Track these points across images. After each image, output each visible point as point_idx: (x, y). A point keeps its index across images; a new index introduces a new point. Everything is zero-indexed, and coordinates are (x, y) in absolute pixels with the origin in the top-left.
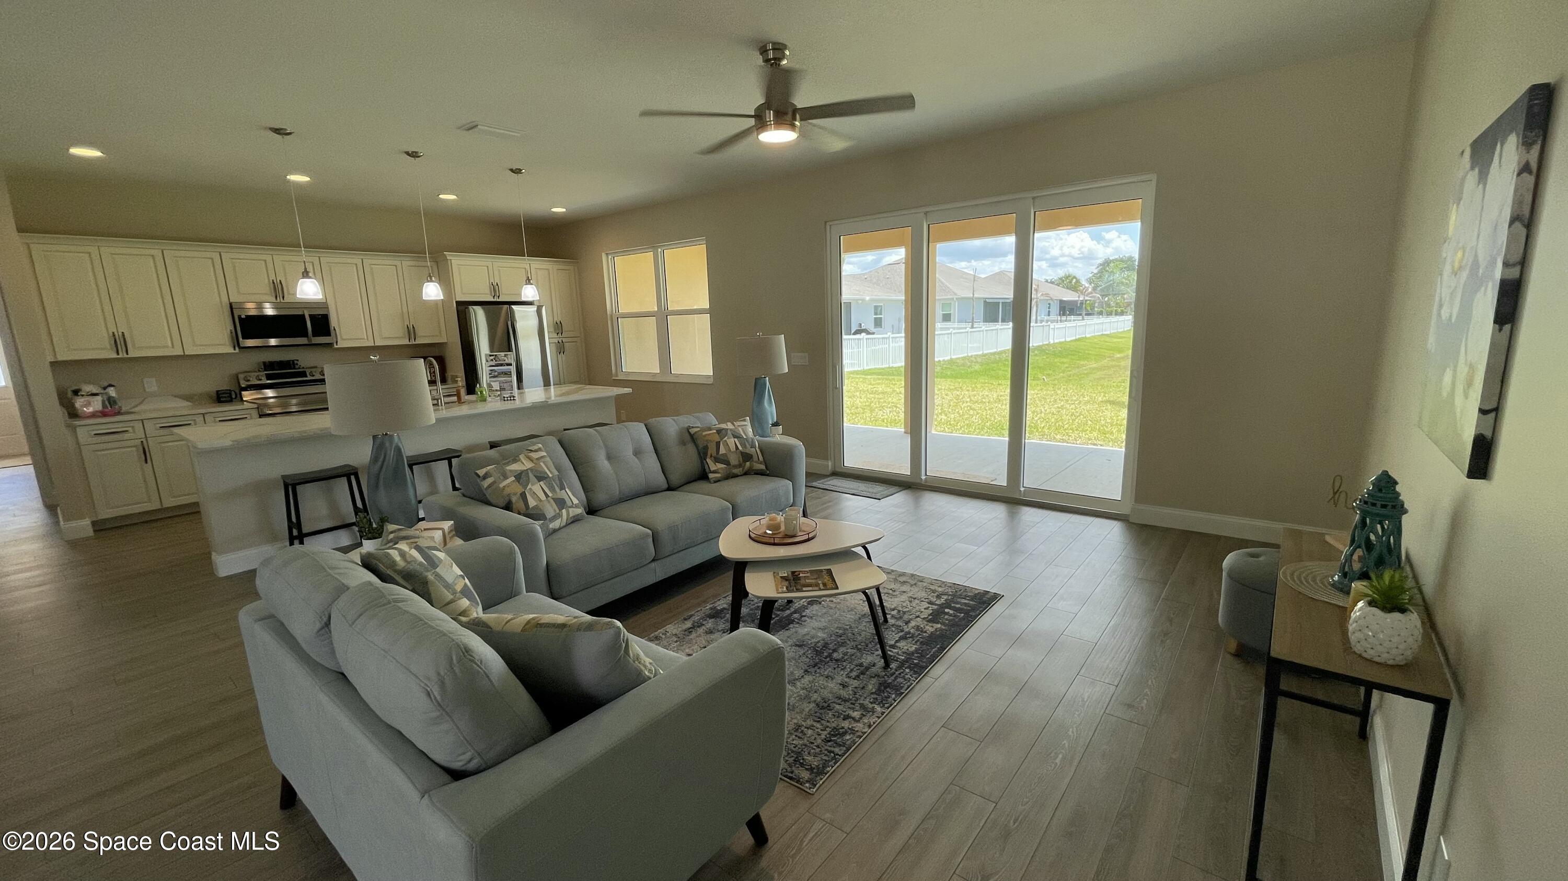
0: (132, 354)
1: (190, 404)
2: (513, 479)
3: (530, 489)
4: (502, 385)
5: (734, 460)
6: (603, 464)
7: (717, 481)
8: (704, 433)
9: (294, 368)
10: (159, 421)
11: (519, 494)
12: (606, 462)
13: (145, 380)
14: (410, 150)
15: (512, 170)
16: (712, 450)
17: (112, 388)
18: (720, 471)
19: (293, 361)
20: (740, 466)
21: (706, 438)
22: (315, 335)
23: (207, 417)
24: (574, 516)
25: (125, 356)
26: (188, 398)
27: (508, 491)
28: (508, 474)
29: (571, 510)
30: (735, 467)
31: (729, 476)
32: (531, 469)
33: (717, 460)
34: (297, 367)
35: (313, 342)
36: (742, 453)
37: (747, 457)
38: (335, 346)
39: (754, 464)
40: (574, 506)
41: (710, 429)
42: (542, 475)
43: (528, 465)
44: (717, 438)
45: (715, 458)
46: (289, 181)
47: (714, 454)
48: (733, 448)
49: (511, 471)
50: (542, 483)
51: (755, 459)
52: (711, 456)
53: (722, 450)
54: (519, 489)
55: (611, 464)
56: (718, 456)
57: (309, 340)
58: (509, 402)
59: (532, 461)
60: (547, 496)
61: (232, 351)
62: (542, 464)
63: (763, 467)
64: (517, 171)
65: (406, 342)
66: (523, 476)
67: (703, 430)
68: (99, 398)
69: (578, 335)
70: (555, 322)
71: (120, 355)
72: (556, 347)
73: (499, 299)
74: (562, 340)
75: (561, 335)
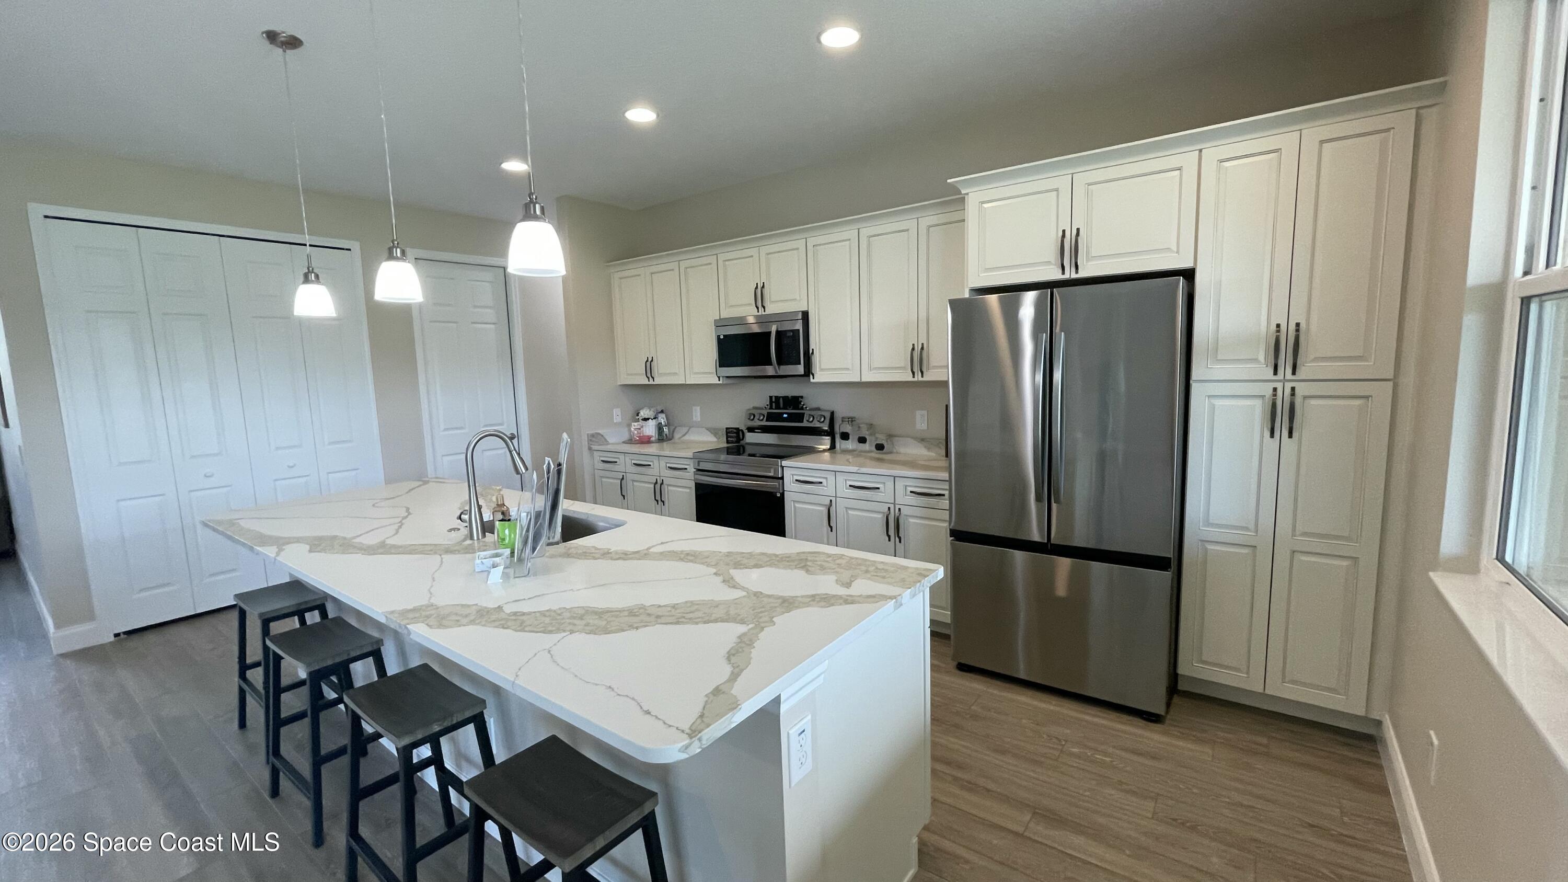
0: (658, 382)
1: (715, 440)
9: (797, 408)
13: (694, 408)
19: (795, 398)
22: (780, 362)
25: (655, 383)
26: (715, 432)
34: (800, 407)
35: (781, 373)
38: (812, 380)
57: (776, 370)
61: (716, 381)
65: (907, 377)
69: (1390, 375)
70: (1274, 327)
71: (651, 382)
72: (1257, 410)
73: (1077, 272)
74: (1293, 389)
75: (1289, 370)
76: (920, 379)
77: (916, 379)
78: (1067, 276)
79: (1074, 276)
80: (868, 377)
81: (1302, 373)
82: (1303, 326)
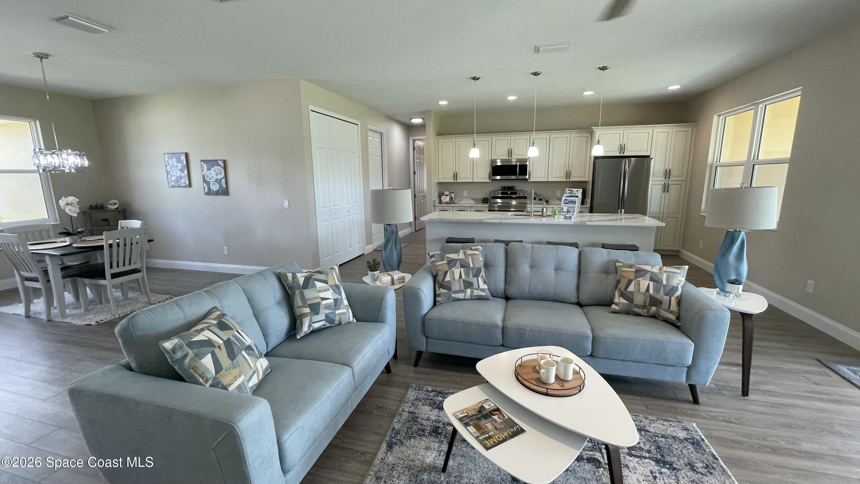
0: (458, 181)
1: (475, 202)
2: (446, 262)
3: (453, 271)
4: (569, 208)
5: (639, 300)
6: (525, 269)
7: (615, 312)
8: (623, 269)
9: (513, 190)
10: (458, 208)
11: (444, 271)
12: (528, 269)
13: (464, 191)
14: (534, 71)
15: (600, 68)
16: (622, 286)
17: (453, 194)
18: (620, 305)
19: (513, 187)
20: (644, 307)
21: (622, 274)
22: (520, 174)
23: (472, 209)
24: (478, 296)
25: (456, 181)
26: (475, 200)
27: (439, 268)
28: (445, 258)
29: (475, 291)
30: (638, 306)
31: (628, 312)
32: (460, 260)
33: (622, 295)
34: (514, 190)
35: (519, 178)
36: (651, 296)
37: (655, 302)
38: (529, 181)
39: (662, 310)
40: (479, 289)
41: (631, 266)
42: (465, 265)
43: (461, 256)
44: (632, 276)
45: (621, 292)
46: (509, 101)
47: (622, 289)
48: (643, 289)
49: (448, 257)
50: (462, 269)
51: (665, 306)
52: (620, 290)
53: (631, 288)
54: (446, 268)
55: (531, 270)
56: (625, 292)
57: (518, 177)
58: (568, 220)
59: (465, 255)
60: (460, 277)
61: (488, 180)
62: (470, 259)
63: (672, 317)
64: (604, 68)
65: (564, 180)
66: (453, 263)
67: (625, 266)
68: (449, 196)
69: (685, 179)
70: (665, 170)
71: (455, 181)
72: (660, 187)
73: (623, 154)
74: (668, 183)
75: (668, 179)
76: (568, 180)
77: (567, 180)
78: (621, 155)
79: (623, 155)
80: (550, 180)
81: (670, 179)
82: (671, 170)
